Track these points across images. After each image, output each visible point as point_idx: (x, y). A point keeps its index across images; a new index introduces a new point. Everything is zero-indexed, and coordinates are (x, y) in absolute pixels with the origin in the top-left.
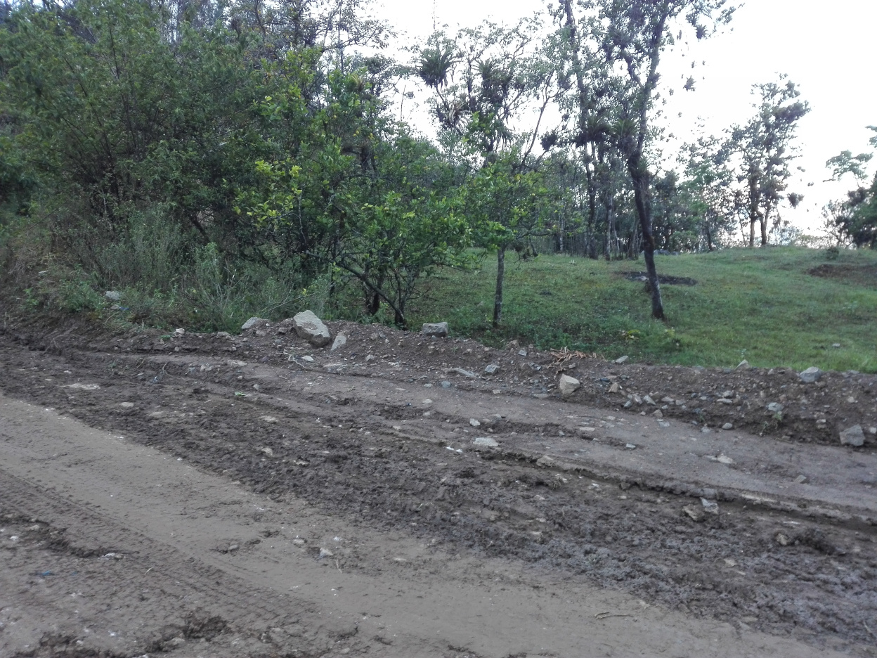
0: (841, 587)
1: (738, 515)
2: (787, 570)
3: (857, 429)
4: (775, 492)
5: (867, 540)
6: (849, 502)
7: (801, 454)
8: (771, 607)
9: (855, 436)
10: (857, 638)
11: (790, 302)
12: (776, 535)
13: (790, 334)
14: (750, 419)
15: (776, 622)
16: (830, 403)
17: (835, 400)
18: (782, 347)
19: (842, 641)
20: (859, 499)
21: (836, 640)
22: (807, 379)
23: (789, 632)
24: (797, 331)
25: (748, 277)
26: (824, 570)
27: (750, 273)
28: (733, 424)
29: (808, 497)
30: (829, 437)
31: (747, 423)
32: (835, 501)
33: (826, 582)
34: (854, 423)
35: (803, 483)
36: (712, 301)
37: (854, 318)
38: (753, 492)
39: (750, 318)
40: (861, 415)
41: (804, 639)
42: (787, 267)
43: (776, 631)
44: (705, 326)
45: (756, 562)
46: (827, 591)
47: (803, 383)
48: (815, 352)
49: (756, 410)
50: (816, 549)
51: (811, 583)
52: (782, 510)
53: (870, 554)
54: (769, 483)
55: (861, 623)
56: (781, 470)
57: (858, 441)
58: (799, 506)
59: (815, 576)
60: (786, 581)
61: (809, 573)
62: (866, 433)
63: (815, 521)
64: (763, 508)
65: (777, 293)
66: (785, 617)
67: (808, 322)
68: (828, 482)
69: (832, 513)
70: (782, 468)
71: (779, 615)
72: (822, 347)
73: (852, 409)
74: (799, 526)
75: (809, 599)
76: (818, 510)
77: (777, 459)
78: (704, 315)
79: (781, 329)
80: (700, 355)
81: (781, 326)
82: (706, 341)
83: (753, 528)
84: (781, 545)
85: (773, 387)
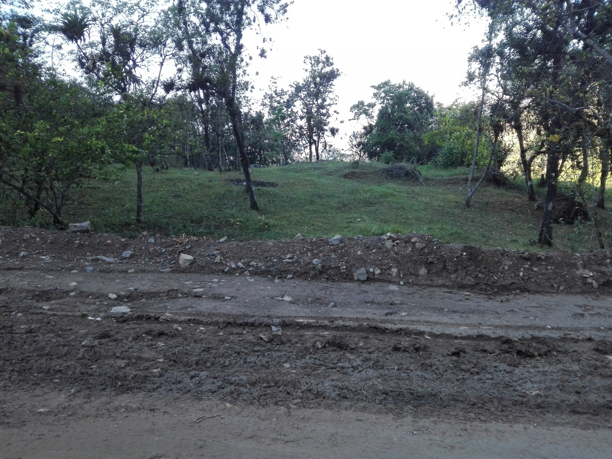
0: (351, 369)
1: (294, 333)
2: (321, 364)
3: (363, 270)
4: (316, 315)
5: (367, 337)
6: (358, 316)
7: (333, 289)
8: (310, 391)
9: (362, 274)
10: (358, 400)
11: (333, 195)
12: (315, 342)
13: (333, 215)
14: (303, 270)
15: (312, 399)
16: (347, 256)
17: (350, 254)
18: (329, 223)
19: (350, 403)
20: (363, 313)
21: (347, 403)
22: (335, 243)
23: (319, 404)
24: (337, 213)
25: (309, 181)
26: (342, 360)
27: (310, 178)
28: (293, 275)
29: (334, 315)
30: (348, 277)
31: (301, 273)
32: (351, 316)
33: (343, 368)
34: (361, 267)
35: (332, 307)
36: (287, 197)
37: (368, 203)
38: (303, 317)
39: (310, 206)
40: (366, 261)
41: (329, 407)
42: (330, 174)
43: (312, 406)
44: (283, 213)
45: (303, 362)
46: (343, 373)
47: (332, 245)
48: (347, 225)
49: (306, 265)
50: (338, 347)
51: (334, 370)
52: (319, 326)
53: (369, 345)
54: (313, 310)
55: (361, 390)
56: (321, 301)
57: (363, 278)
58: (330, 322)
59: (337, 365)
60: (320, 372)
61: (334, 364)
62: (368, 272)
63: (338, 330)
64: (308, 326)
65: (325, 190)
66: (318, 395)
67: (343, 207)
68: (346, 305)
69: (348, 323)
70: (321, 299)
71: (314, 394)
72: (351, 222)
73: (360, 258)
74: (329, 334)
75: (333, 380)
76: (341, 323)
77: (319, 294)
78: (283, 206)
79: (328, 212)
80: (281, 232)
81: (328, 210)
82: (284, 223)
83: (302, 340)
84: (318, 349)
85: (316, 249)
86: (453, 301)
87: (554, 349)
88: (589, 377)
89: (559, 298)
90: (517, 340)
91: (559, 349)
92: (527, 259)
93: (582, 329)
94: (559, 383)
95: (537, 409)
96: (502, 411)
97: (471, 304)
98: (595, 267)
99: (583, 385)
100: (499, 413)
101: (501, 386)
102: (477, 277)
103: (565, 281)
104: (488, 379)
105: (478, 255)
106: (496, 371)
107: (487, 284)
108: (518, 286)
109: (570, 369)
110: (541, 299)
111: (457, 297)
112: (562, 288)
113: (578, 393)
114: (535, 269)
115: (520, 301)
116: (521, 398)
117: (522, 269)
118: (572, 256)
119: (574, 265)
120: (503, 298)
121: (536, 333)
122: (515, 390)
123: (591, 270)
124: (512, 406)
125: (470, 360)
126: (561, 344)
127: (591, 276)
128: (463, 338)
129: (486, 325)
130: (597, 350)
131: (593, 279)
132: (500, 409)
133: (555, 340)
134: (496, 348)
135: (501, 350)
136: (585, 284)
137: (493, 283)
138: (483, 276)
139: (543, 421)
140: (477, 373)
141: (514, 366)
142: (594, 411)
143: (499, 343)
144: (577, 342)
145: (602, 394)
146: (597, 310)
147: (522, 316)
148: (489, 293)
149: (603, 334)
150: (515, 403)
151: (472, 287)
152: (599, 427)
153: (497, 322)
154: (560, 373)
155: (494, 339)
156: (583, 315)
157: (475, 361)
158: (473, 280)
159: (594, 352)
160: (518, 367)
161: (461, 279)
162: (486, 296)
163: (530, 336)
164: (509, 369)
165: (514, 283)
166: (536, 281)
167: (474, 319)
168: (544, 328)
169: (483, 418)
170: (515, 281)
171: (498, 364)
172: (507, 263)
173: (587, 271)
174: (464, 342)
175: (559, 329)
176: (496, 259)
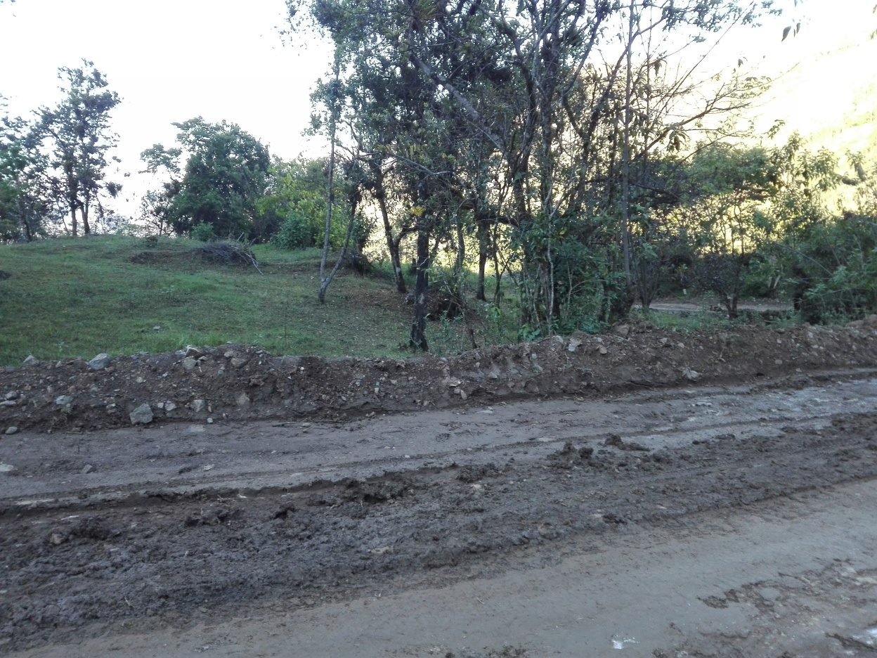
0: (111, 569)
1: (11, 526)
2: (56, 571)
3: (145, 407)
4: (57, 489)
5: (144, 513)
6: (132, 480)
7: (91, 443)
8: (30, 619)
9: (144, 414)
10: (117, 616)
11: (112, 290)
12: (50, 535)
13: (112, 322)
14: (37, 417)
15: (33, 633)
16: (120, 386)
17: (124, 382)
18: (104, 335)
19: (102, 625)
20: (142, 475)
21: (97, 626)
22: (96, 367)
23: (46, 639)
24: (120, 318)
25: (69, 267)
26: (96, 557)
27: (71, 264)
28: (19, 426)
29: (90, 486)
30: (121, 420)
31: (34, 423)
32: (121, 482)
33: (95, 569)
34: (143, 402)
35: (88, 472)
36: (29, 295)
37: (173, 301)
38: (31, 497)
39: (70, 309)
40: (151, 393)
41: (64, 639)
42: (109, 256)
43: (31, 644)
44: (20, 322)
45: (21, 573)
46: (97, 578)
47: (93, 371)
48: (136, 337)
49: (43, 407)
50: (91, 537)
51: (80, 576)
52: (60, 507)
53: (146, 525)
54: (51, 482)
55: (123, 599)
56: (68, 465)
57: (147, 418)
58: (80, 498)
59: (86, 567)
60: (53, 583)
61: (80, 566)
62: (154, 409)
63: (95, 509)
64: (40, 510)
65: (99, 282)
66: (45, 623)
67: (130, 308)
68: (114, 465)
69: (113, 495)
70: (68, 462)
71: (38, 624)
72: (143, 331)
73: (142, 388)
74: (77, 518)
75: (76, 593)
76: (100, 496)
77: (64, 453)
78: (20, 310)
79: (103, 318)
80: (13, 354)
81: (104, 314)
82: (20, 338)
83: (25, 536)
84: (55, 545)
85: (62, 379)
86: (285, 438)
87: (410, 485)
88: (451, 516)
89: (422, 417)
90: (364, 480)
91: (418, 484)
92: (383, 369)
93: (446, 454)
94: (414, 530)
95: (384, 572)
96: (338, 585)
97: (311, 439)
98: (464, 373)
99: (442, 527)
100: (333, 589)
101: (340, 549)
102: (319, 399)
103: (429, 394)
104: (323, 543)
105: (321, 370)
106: (335, 529)
107: (332, 408)
108: (373, 406)
109: (429, 509)
110: (400, 420)
111: (292, 431)
112: (426, 403)
113: (436, 539)
114: (394, 382)
115: (374, 427)
116: (363, 562)
117: (378, 384)
118: (438, 361)
119: (440, 373)
120: (354, 425)
121: (391, 468)
122: (358, 552)
123: (458, 377)
124: (352, 575)
125: (300, 520)
126: (419, 477)
127: (459, 385)
128: (294, 490)
129: (328, 466)
130: (461, 479)
131: (461, 389)
132: (334, 584)
133: (413, 473)
134: (338, 496)
135: (345, 498)
136: (453, 395)
137: (342, 405)
138: (328, 397)
139: (390, 587)
140: (309, 537)
141: (360, 517)
142: (453, 560)
143: (342, 488)
144: (438, 472)
145: (463, 537)
146: (465, 427)
147: (375, 446)
148: (335, 420)
149: (470, 457)
150: (356, 570)
151: (312, 415)
152: (457, 580)
153: (343, 459)
154: (416, 517)
155: (335, 484)
156: (448, 435)
157: (306, 521)
158: (314, 405)
159: (458, 482)
160: (364, 518)
161: (299, 405)
162: (332, 425)
163: (383, 473)
164: (351, 522)
165: (367, 403)
166: (394, 397)
167: (313, 459)
168: (401, 459)
169: (310, 602)
170: (369, 400)
171: (339, 519)
172: (359, 376)
173: (454, 378)
174: (295, 495)
175: (420, 457)
176: (345, 373)
